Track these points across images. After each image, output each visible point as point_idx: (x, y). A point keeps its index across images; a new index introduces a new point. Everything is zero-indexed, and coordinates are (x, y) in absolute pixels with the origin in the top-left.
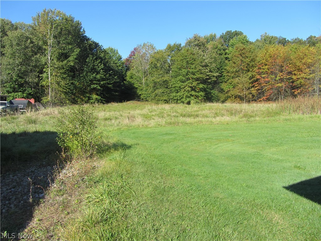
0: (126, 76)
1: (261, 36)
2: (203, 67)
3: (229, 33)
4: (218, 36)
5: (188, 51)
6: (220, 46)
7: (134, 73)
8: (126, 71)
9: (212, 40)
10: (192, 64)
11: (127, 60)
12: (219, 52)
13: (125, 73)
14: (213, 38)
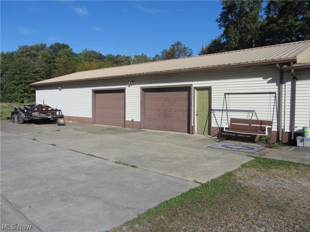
1: (83, 51)
2: (34, 73)
3: (57, 44)
4: (48, 46)
5: (20, 61)
6: (49, 55)
9: (43, 50)
10: (24, 71)
12: (49, 60)
14: (43, 47)
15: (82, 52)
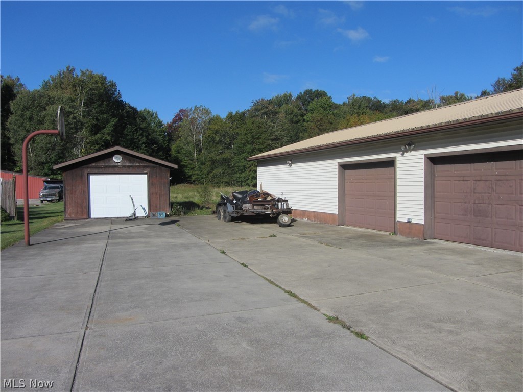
0: (170, 150)
1: (349, 99)
2: (272, 140)
3: (308, 92)
4: (294, 96)
5: (253, 123)
6: (296, 111)
7: (182, 145)
8: (169, 143)
9: (287, 103)
10: (258, 139)
11: (170, 126)
12: (295, 119)
13: (168, 145)
14: (287, 99)
15: (347, 101)
